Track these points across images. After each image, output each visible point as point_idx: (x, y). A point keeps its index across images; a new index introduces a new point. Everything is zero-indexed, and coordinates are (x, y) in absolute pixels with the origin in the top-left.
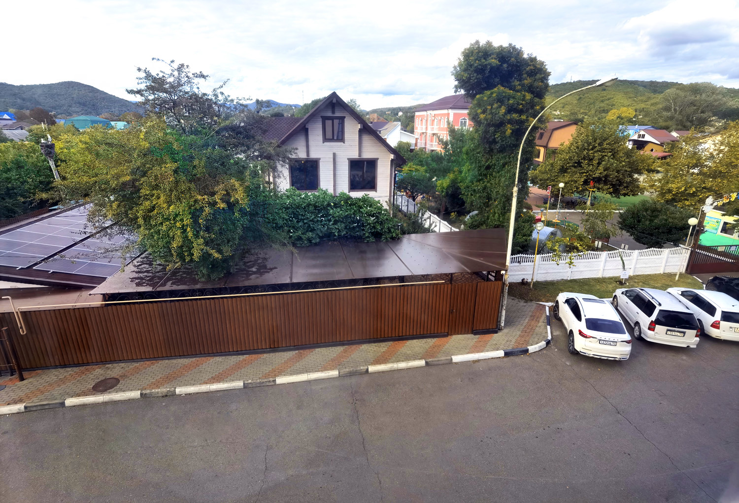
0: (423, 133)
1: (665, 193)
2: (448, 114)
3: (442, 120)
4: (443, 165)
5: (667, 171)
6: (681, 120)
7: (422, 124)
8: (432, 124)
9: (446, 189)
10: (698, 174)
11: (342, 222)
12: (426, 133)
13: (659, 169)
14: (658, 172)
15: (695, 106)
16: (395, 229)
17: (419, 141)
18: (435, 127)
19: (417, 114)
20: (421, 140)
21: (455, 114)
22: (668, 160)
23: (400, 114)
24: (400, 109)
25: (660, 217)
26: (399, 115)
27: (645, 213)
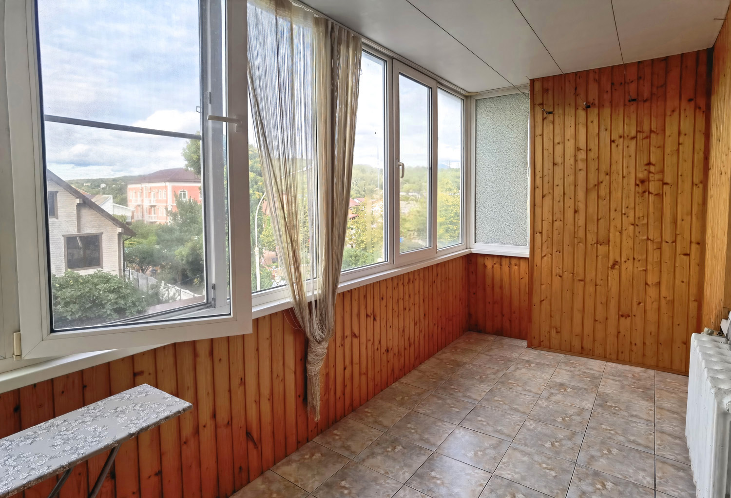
0: (139, 206)
1: (360, 243)
2: (166, 187)
3: (159, 192)
4: (176, 235)
5: (358, 228)
6: (358, 190)
7: (136, 197)
8: (149, 197)
9: (186, 257)
10: (376, 229)
11: (75, 303)
12: (142, 205)
13: (352, 226)
14: (352, 229)
15: (364, 180)
16: (140, 302)
17: (135, 214)
18: (152, 199)
19: (130, 186)
20: (137, 212)
21: (173, 187)
22: (356, 219)
23: (103, 186)
24: (102, 181)
25: (361, 260)
26: (101, 187)
27: (350, 259)
